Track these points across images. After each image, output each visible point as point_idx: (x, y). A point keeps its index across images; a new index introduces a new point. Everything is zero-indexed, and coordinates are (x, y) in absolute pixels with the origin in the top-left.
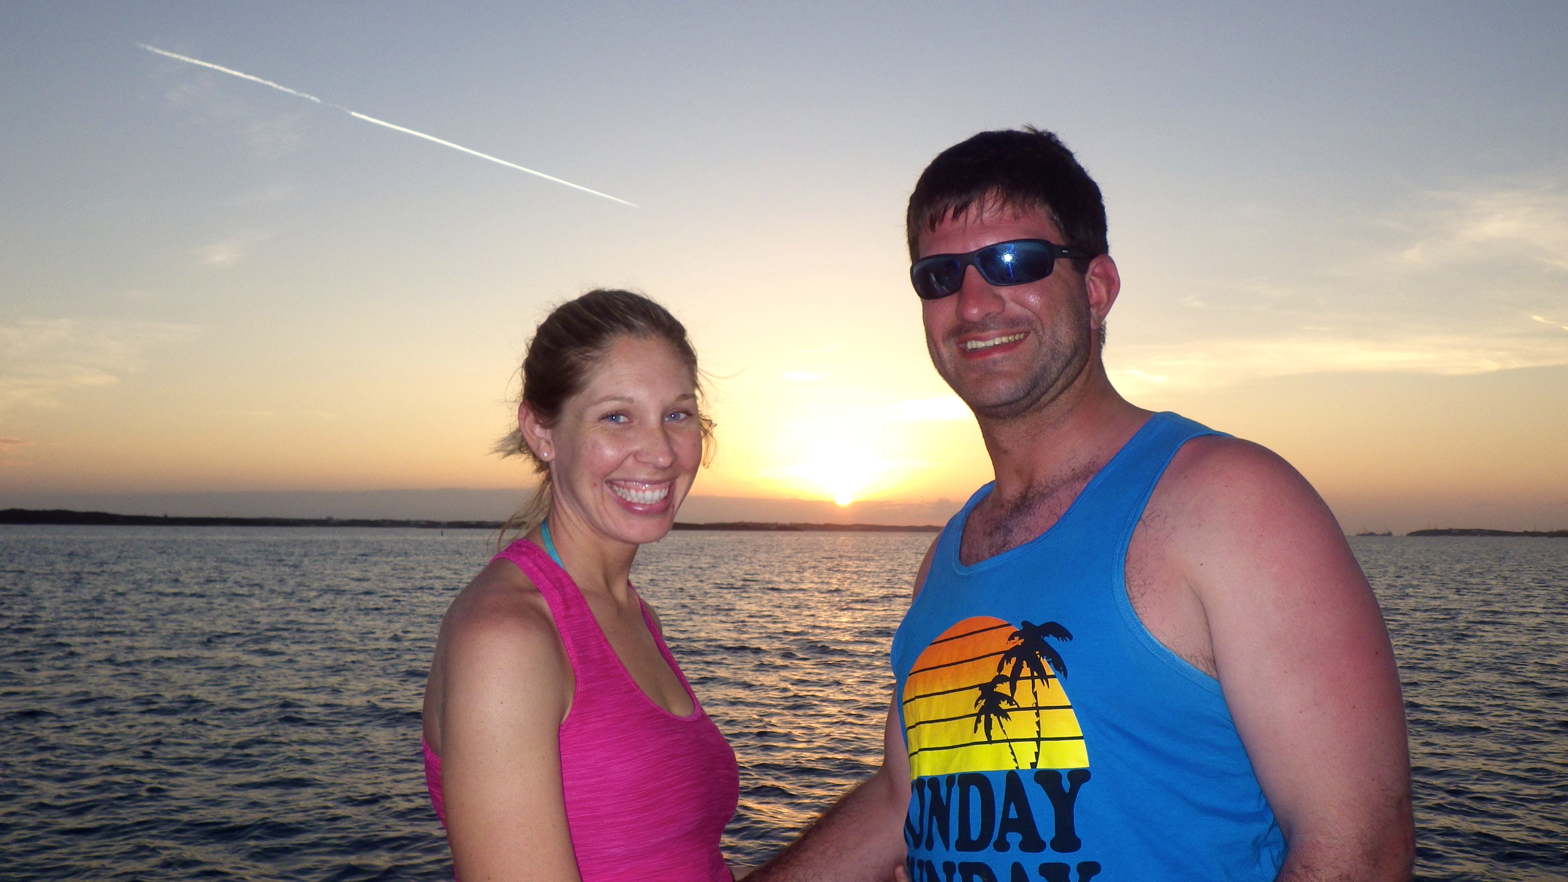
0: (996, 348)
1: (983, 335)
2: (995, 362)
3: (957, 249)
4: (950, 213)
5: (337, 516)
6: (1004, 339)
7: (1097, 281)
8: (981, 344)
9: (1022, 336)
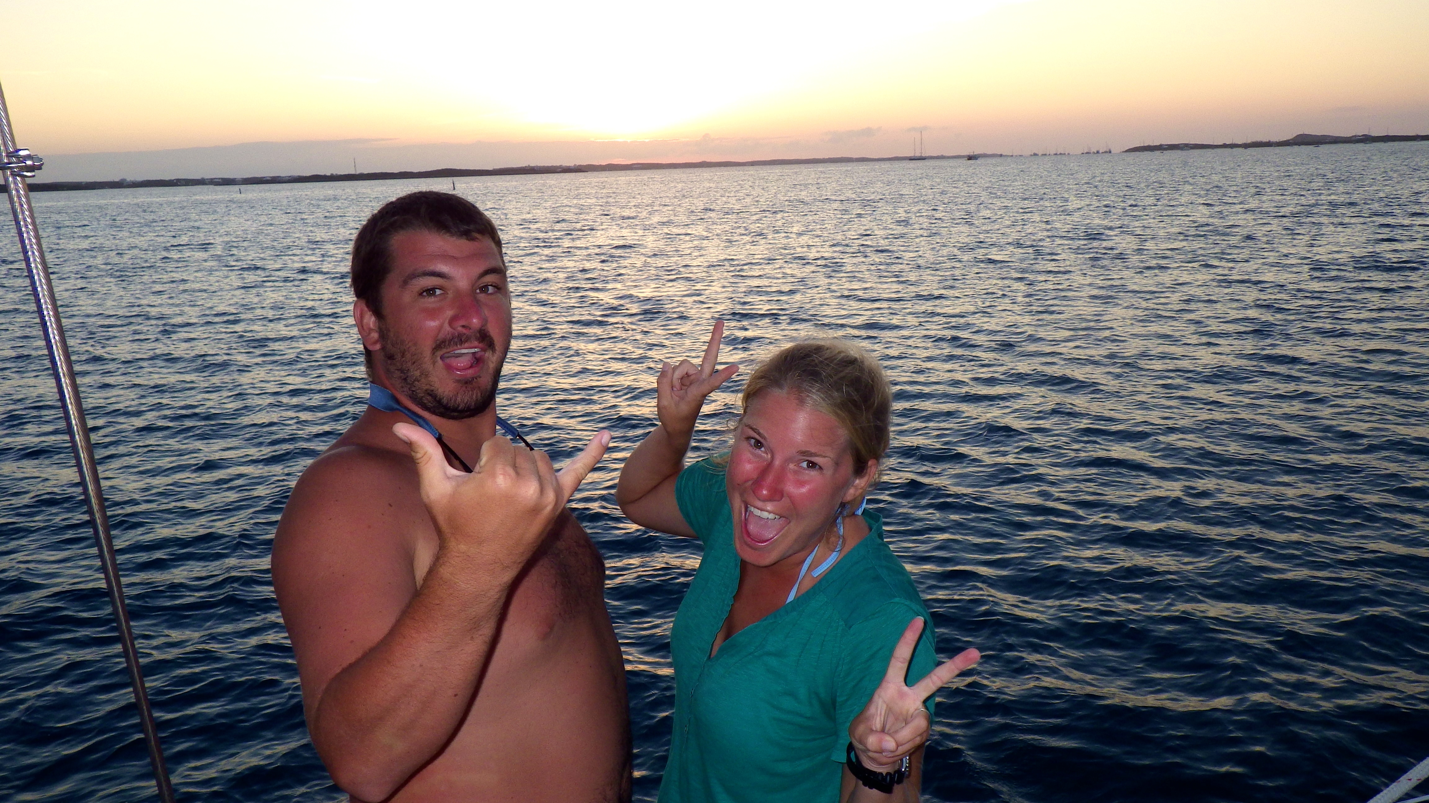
5: (130, 178)
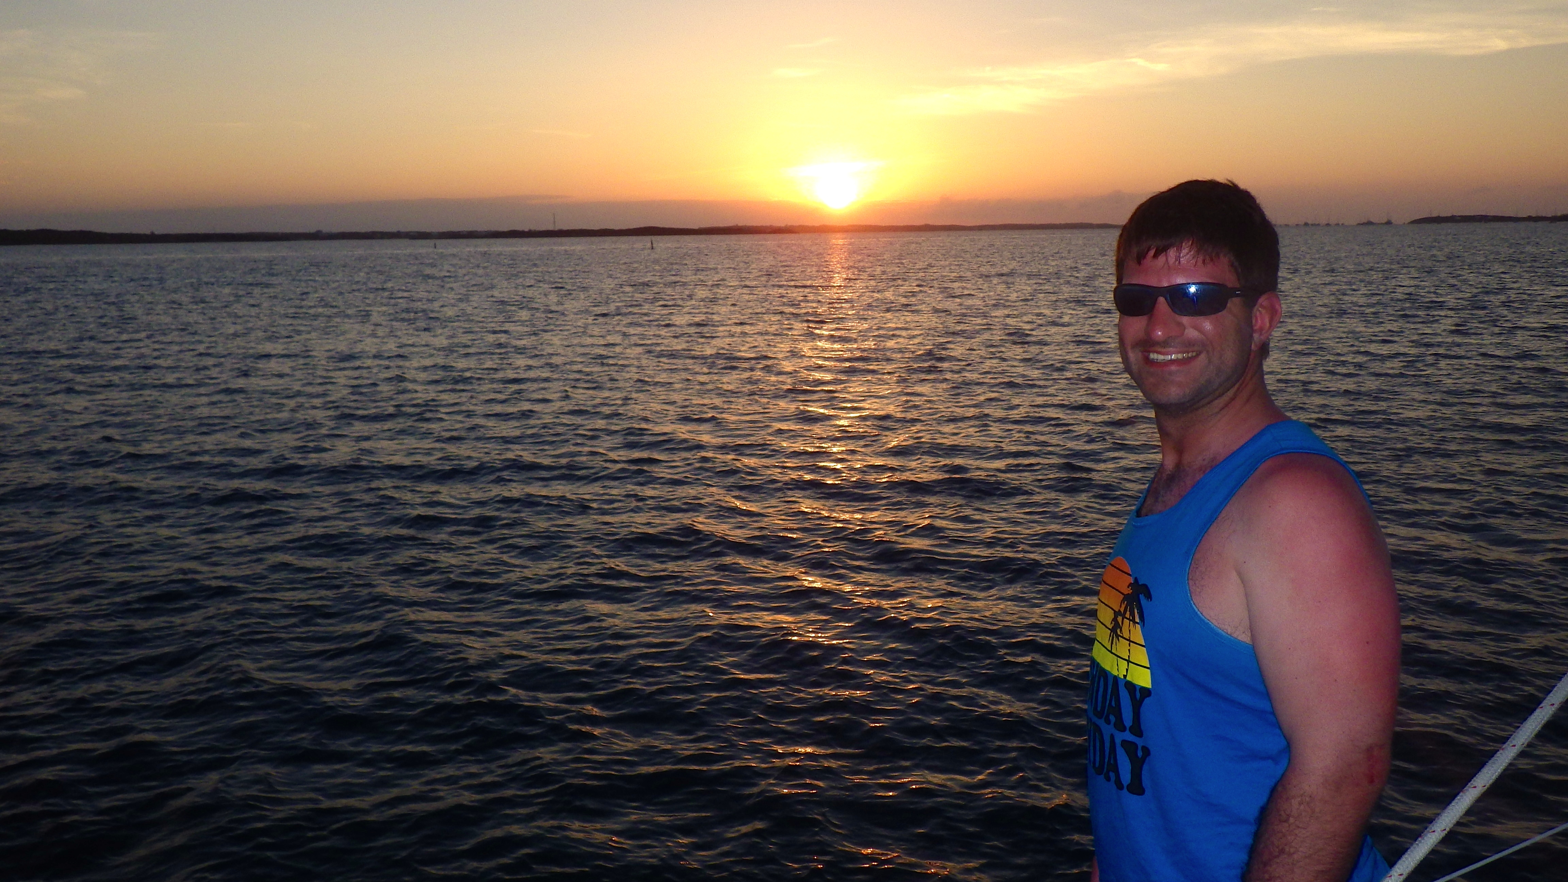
0: (1172, 362)
1: (1163, 350)
2: (1170, 373)
3: (1153, 282)
4: (1152, 253)
6: (1180, 356)
7: (1263, 311)
8: (1161, 357)
9: (1194, 354)
